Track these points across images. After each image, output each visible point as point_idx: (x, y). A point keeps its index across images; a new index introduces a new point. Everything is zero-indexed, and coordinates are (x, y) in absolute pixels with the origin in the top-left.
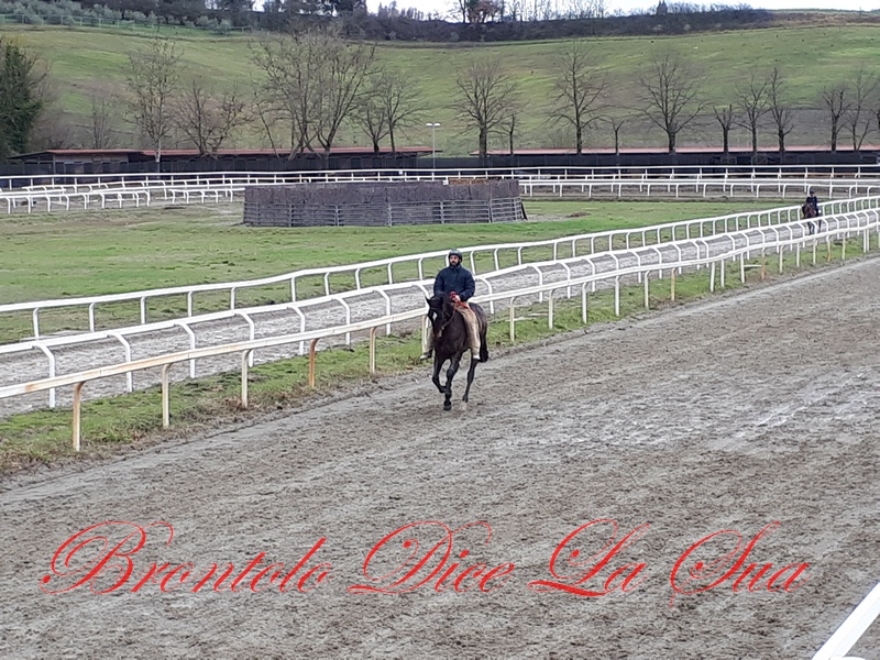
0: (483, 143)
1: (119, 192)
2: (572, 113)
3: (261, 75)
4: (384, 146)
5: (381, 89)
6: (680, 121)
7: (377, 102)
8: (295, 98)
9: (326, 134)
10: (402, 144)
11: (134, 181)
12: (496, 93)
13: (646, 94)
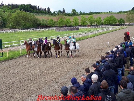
1: (45, 29)
11: (46, 28)
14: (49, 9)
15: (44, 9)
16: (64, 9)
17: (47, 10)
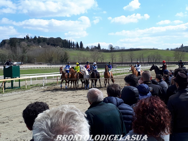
0: (112, 61)
2: (121, 58)
3: (90, 55)
4: (102, 62)
5: (102, 56)
6: (133, 59)
7: (102, 57)
8: (93, 57)
9: (97, 60)
10: (104, 61)
12: (114, 56)
13: (129, 56)
14: (81, 44)
15: (76, 44)
16: (99, 44)
17: (79, 45)
